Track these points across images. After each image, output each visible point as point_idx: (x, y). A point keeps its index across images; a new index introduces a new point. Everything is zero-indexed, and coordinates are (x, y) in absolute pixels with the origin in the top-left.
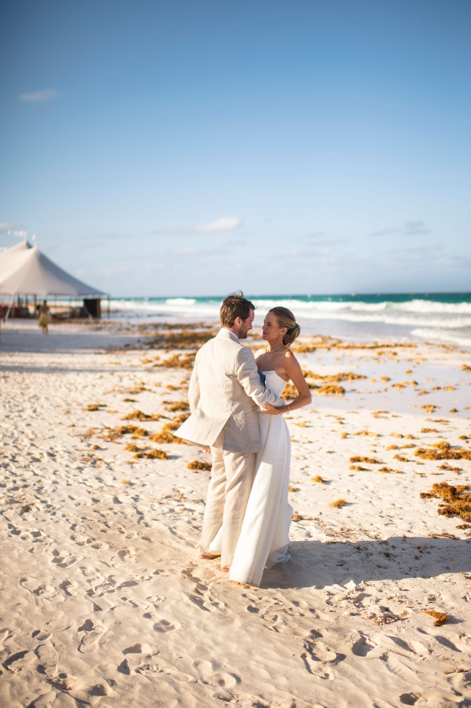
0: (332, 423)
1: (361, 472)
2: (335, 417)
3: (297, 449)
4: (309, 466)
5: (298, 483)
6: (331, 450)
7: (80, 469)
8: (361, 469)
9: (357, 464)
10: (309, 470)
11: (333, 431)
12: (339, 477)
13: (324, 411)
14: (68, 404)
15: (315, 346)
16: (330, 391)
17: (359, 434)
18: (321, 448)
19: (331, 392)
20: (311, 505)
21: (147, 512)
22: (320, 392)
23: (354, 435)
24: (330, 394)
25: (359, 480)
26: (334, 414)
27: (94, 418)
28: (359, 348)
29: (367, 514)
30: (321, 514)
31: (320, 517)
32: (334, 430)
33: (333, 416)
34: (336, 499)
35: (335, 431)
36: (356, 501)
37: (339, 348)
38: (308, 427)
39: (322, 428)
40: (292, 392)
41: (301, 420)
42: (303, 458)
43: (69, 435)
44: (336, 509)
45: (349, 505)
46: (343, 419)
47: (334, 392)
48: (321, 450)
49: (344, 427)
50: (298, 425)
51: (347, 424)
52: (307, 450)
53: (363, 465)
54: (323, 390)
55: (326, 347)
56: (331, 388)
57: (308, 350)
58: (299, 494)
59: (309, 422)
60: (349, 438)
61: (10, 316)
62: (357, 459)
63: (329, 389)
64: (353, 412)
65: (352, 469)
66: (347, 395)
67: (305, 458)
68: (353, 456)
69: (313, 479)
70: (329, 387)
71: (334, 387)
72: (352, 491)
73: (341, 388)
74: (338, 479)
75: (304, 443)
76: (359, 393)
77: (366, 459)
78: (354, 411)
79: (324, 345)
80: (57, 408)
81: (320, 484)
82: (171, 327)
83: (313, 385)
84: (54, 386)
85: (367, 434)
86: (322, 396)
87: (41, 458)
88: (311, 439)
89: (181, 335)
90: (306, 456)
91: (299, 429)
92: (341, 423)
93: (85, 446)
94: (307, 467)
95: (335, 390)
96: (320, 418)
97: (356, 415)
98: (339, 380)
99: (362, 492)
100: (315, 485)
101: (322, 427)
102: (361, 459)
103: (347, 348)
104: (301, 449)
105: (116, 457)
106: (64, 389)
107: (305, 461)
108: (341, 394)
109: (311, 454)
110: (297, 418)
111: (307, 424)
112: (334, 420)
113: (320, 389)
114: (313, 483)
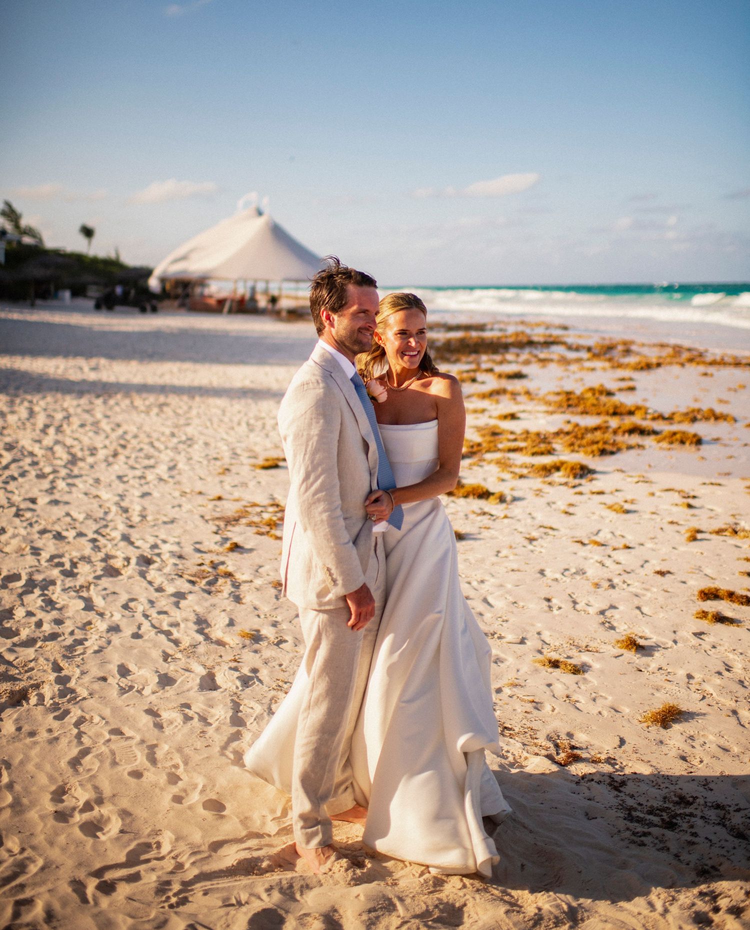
0: (671, 507)
1: (719, 626)
2: (679, 492)
3: (600, 562)
4: (617, 605)
5: (587, 649)
6: (664, 569)
7: (180, 596)
8: (720, 619)
9: (712, 606)
10: (616, 616)
11: (672, 523)
12: (673, 636)
13: (663, 479)
14: (235, 455)
15: (661, 361)
16: (677, 440)
17: (719, 532)
18: (647, 561)
19: (677, 443)
20: (605, 713)
21: (252, 720)
22: (659, 442)
23: (711, 533)
24: (676, 445)
25: (714, 647)
26: (678, 487)
27: (263, 483)
28: (730, 364)
29: (726, 750)
30: (622, 742)
31: (618, 754)
32: (675, 520)
33: (676, 491)
34: (659, 702)
35: (677, 523)
36: (701, 707)
37: (698, 363)
38: (627, 512)
39: (654, 516)
40: (612, 441)
41: (619, 498)
42: (608, 584)
43: (202, 517)
44: (656, 731)
45: (686, 720)
46: (694, 497)
47: (682, 442)
48: (646, 565)
49: (693, 515)
50: (610, 507)
51: (701, 507)
52: (618, 566)
53: (726, 608)
54: (664, 439)
55: (677, 363)
56: (678, 436)
57: (648, 367)
58: (585, 679)
59: (632, 502)
60: (701, 540)
61: (230, 311)
62: (712, 594)
63: (674, 438)
64: (712, 484)
65: (701, 618)
66: (703, 447)
67: (613, 586)
68: (707, 584)
69: (618, 642)
70: (674, 434)
71: (684, 433)
72: (698, 676)
73: (695, 435)
74: (670, 643)
75: (615, 549)
76: (725, 445)
77: (731, 595)
78: (713, 481)
79: (678, 360)
80: (213, 462)
81: (631, 655)
82: (450, 328)
83: (647, 429)
84: (231, 421)
85: (735, 532)
86: (661, 448)
87: (124, 566)
88: (630, 539)
89: (462, 341)
90: (616, 581)
91: (612, 515)
92: (690, 506)
93: (216, 543)
94: (613, 607)
95: (684, 439)
96: (653, 494)
97: (718, 491)
98: (694, 420)
99: (717, 681)
100: (622, 655)
101: (653, 513)
102: (721, 594)
103: (713, 363)
104: (608, 562)
105: (260, 570)
106: (244, 427)
107: (611, 591)
108: (693, 448)
109: (625, 577)
110: (612, 493)
111: (627, 506)
112: (676, 498)
113: (659, 437)
114: (617, 651)
